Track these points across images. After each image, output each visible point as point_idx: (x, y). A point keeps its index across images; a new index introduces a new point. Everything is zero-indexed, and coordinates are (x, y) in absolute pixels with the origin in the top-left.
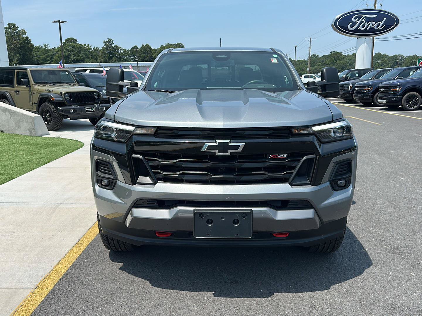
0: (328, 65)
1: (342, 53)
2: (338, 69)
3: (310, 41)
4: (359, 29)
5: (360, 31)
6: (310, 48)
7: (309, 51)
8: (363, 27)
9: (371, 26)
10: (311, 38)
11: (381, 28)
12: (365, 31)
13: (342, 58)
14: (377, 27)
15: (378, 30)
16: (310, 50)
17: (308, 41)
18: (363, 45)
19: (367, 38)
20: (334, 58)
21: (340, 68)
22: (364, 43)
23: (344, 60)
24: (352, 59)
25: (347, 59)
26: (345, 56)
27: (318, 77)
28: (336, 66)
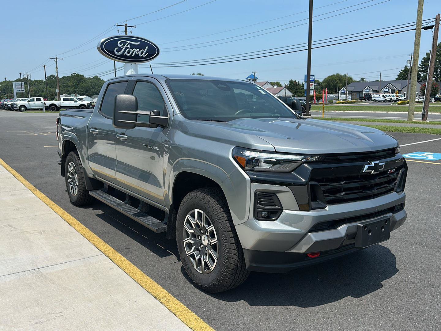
0: (70, 87)
1: (84, 76)
2: (83, 92)
3: (56, 61)
4: (125, 54)
5: (126, 56)
6: (57, 68)
7: (56, 72)
8: (128, 53)
9: (136, 53)
10: (56, 58)
11: (145, 55)
12: (131, 57)
13: (85, 81)
14: (141, 54)
15: (142, 57)
16: (57, 70)
17: (54, 61)
18: (131, 70)
19: (133, 64)
20: (77, 80)
21: (84, 91)
22: (131, 69)
23: (86, 83)
24: (95, 82)
25: (89, 82)
26: (87, 78)
27: (79, 100)
28: (80, 88)
